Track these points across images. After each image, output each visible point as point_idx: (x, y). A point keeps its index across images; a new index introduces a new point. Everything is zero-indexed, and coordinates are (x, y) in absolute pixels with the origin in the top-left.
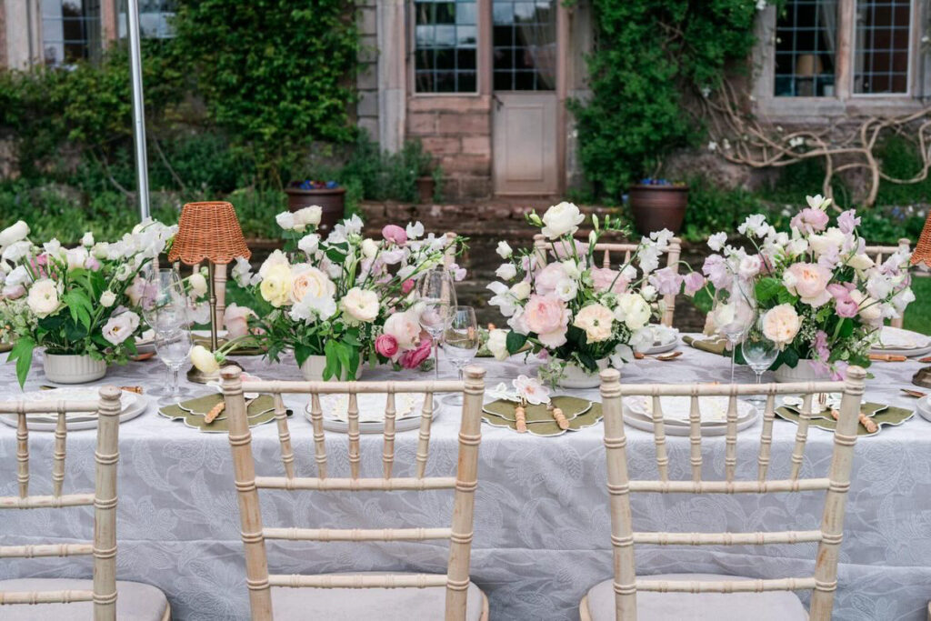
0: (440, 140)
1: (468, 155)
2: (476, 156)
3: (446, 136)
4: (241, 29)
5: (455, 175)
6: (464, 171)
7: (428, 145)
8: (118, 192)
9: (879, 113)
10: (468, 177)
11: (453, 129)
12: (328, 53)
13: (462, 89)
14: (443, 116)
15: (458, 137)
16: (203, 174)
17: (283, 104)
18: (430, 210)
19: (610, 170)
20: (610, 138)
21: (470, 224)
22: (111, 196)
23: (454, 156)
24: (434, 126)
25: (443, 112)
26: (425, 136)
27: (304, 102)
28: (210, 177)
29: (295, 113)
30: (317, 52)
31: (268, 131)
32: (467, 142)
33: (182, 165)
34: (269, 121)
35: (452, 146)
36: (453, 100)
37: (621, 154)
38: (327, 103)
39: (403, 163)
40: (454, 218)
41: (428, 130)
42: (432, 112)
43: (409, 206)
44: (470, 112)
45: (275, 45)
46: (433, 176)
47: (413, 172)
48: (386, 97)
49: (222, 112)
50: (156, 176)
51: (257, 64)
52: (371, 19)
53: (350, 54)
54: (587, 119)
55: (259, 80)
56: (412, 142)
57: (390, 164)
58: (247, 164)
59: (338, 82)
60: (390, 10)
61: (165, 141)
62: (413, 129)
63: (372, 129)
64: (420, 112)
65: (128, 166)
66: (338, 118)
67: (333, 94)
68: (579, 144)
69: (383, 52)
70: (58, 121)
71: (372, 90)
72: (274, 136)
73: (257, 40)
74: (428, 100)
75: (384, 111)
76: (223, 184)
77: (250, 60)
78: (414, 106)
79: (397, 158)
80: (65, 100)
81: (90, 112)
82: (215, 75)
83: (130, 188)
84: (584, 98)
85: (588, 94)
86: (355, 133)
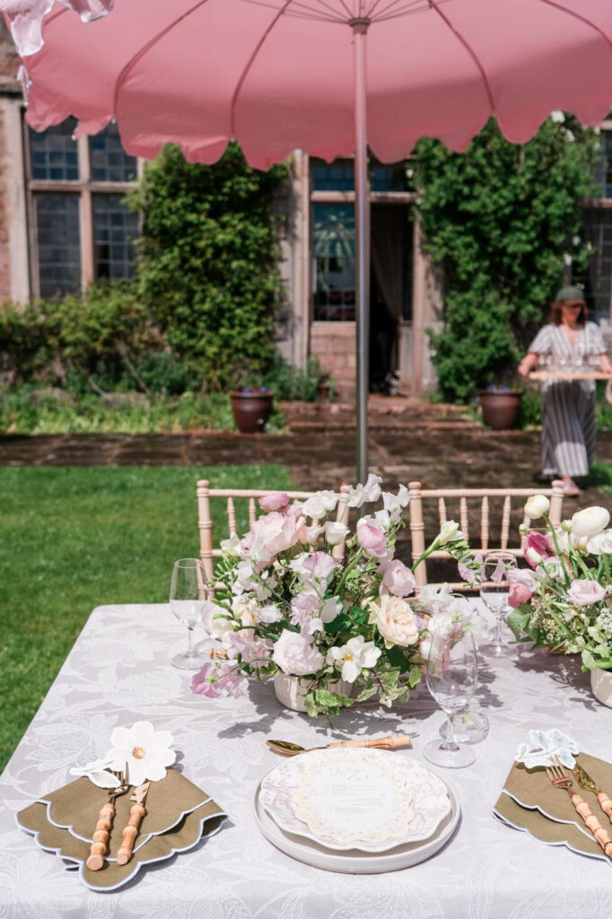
0: (332, 357)
1: (351, 368)
3: (335, 354)
4: (190, 275)
5: (343, 383)
6: (348, 379)
7: (323, 361)
8: (98, 394)
10: (352, 384)
11: (341, 349)
12: (254, 293)
13: (346, 320)
14: (335, 340)
15: (345, 354)
16: (162, 381)
17: (223, 331)
18: (329, 409)
19: (460, 381)
20: (461, 356)
22: (94, 398)
23: (342, 368)
24: (327, 347)
25: (333, 337)
26: (321, 354)
27: (238, 329)
28: (168, 384)
29: (231, 337)
30: (247, 291)
31: (211, 350)
32: (351, 359)
33: (145, 374)
34: (210, 342)
35: (340, 361)
36: (341, 327)
37: (469, 369)
38: (255, 330)
39: (305, 374)
40: (348, 414)
41: (322, 349)
42: (326, 337)
43: (315, 405)
44: (353, 337)
45: (215, 286)
46: (328, 384)
47: (314, 381)
48: (294, 326)
49: (178, 335)
50: (125, 382)
51: (203, 301)
52: (284, 268)
53: (270, 295)
54: (443, 343)
55: (204, 313)
56: (313, 358)
57: (297, 375)
58: (194, 374)
59: (262, 314)
60: (298, 262)
61: (133, 356)
62: (314, 349)
63: (284, 349)
64: (317, 337)
65: (106, 375)
66: (262, 340)
67: (258, 323)
68: (436, 361)
69: (293, 292)
70: (53, 341)
71: (284, 320)
72: (215, 354)
73: (201, 282)
74: (322, 328)
75: (292, 335)
76: (177, 389)
77: (197, 297)
78: (314, 332)
79: (301, 371)
80: (59, 325)
81: (81, 335)
82: (172, 308)
83: (107, 391)
84: (438, 328)
85: (441, 324)
86: (272, 352)
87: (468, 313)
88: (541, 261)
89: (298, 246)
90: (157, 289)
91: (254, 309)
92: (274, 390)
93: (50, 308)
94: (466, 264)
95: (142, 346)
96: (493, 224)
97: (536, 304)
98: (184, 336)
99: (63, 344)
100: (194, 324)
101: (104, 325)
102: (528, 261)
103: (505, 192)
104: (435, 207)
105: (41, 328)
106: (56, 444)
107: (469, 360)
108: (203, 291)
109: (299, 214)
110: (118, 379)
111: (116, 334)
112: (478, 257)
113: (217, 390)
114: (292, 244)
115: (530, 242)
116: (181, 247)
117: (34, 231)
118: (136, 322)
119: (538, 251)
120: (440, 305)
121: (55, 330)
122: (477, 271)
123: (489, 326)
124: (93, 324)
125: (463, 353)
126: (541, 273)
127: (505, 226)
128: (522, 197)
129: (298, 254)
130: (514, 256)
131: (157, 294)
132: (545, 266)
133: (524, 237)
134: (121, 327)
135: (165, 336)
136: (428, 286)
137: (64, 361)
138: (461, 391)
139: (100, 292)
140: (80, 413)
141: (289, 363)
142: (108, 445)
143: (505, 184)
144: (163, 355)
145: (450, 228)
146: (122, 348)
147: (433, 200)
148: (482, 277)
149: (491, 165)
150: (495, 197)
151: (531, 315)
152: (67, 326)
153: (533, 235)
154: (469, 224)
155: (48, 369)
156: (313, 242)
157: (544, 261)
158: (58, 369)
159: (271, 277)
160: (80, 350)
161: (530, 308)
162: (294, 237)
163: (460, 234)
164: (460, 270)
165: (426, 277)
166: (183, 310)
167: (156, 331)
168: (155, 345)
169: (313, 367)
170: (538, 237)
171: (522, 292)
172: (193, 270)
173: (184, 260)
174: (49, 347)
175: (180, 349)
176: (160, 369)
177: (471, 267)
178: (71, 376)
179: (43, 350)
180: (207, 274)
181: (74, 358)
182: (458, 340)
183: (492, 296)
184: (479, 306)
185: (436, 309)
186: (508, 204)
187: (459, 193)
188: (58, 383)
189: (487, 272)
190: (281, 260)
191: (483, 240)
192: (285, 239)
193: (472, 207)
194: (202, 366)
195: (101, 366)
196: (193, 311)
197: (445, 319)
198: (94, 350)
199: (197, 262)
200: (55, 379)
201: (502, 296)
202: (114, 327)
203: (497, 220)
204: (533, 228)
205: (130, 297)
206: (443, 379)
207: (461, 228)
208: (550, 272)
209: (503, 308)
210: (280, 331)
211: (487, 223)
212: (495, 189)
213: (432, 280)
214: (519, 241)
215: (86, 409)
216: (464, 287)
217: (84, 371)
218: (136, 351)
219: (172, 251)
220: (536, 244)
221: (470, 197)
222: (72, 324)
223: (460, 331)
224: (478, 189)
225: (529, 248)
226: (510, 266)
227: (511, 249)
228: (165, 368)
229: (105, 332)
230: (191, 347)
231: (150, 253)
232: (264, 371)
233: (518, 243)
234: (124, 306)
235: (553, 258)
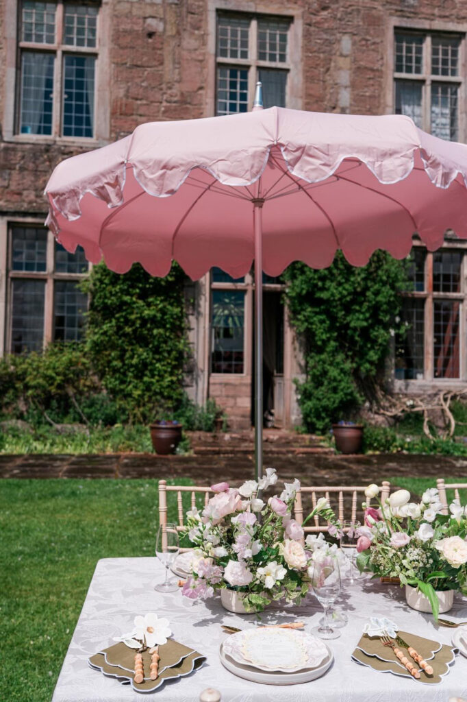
0: (225, 399)
1: (240, 407)
2: (243, 407)
3: (227, 396)
4: (123, 338)
5: (233, 418)
6: (236, 415)
7: (218, 401)
8: (51, 425)
9: (448, 389)
10: (239, 419)
11: (231, 393)
12: (169, 352)
13: (236, 372)
14: (227, 387)
15: (234, 397)
16: (99, 416)
17: (146, 379)
18: (223, 437)
19: (319, 417)
20: (319, 399)
21: (246, 444)
22: (47, 427)
23: (232, 407)
24: (221, 391)
25: (226, 384)
26: (217, 396)
27: (157, 378)
28: (103, 417)
29: (152, 383)
30: (164, 351)
31: (137, 393)
32: (239, 400)
33: (87, 410)
34: (136, 387)
35: (231, 402)
36: (232, 378)
37: (325, 409)
38: (169, 379)
39: (205, 411)
40: (237, 441)
41: (218, 393)
42: (220, 384)
43: (212, 434)
44: (241, 385)
45: (141, 347)
46: (222, 418)
47: (212, 416)
48: (198, 376)
49: (112, 382)
50: (71, 416)
51: (132, 357)
52: (191, 335)
53: (181, 353)
54: (306, 389)
55: (132, 366)
56: (211, 399)
57: (200, 412)
58: (123, 410)
59: (175, 367)
60: (201, 330)
61: (78, 397)
62: (211, 393)
63: (190, 392)
64: (214, 384)
65: (57, 410)
66: (174, 386)
67: (172, 374)
68: (301, 403)
69: (197, 352)
70: (19, 385)
71: (190, 371)
72: (139, 396)
73: (132, 344)
74: (218, 378)
75: (197, 383)
76: (110, 421)
77: (128, 355)
78: (212, 381)
79: (203, 408)
80: (25, 373)
81: (41, 381)
82: (109, 362)
83: (58, 422)
84: (302, 379)
85: (304, 376)
86: (181, 394)
87: (323, 368)
88: (374, 334)
89: (201, 319)
90: (98, 348)
91: (168, 364)
92: (182, 423)
93: (18, 360)
94: (321, 335)
95: (86, 389)
96: (339, 308)
97: (371, 363)
98: (117, 382)
99: (27, 387)
100: (124, 374)
101: (58, 374)
102: (365, 332)
103: (347, 286)
104: (299, 295)
105: (10, 375)
106: (19, 462)
107: (325, 402)
108: (132, 350)
109: (203, 298)
110: (66, 413)
111: (67, 381)
112: (330, 329)
113: (140, 423)
114: (197, 319)
115: (366, 320)
116: (118, 319)
117: (10, 307)
118: (81, 372)
119: (371, 326)
120: (303, 363)
121: (21, 377)
122: (329, 339)
123: (339, 378)
124: (50, 372)
125: (321, 397)
126: (374, 342)
127: (348, 309)
128: (359, 289)
129: (201, 325)
130: (355, 329)
131: (98, 352)
132: (377, 337)
133: (361, 316)
134: (71, 375)
135: (103, 383)
136: (295, 349)
137: (26, 400)
138: (320, 425)
139: (56, 350)
140: (37, 439)
141: (193, 403)
142: (58, 463)
143: (347, 280)
144: (100, 396)
145: (309, 309)
146: (71, 391)
147: (298, 290)
148: (333, 343)
149: (337, 268)
150: (340, 289)
151: (368, 371)
152: (31, 374)
153: (368, 315)
154: (322, 307)
155: (14, 405)
156: (212, 316)
157: (375, 333)
158: (22, 406)
159: (182, 341)
160: (39, 392)
161: (367, 365)
162: (199, 313)
163: (316, 313)
164: (317, 338)
165: (293, 343)
166: (117, 363)
167: (96, 378)
168: (95, 389)
169: (211, 406)
170: (371, 317)
171: (361, 354)
172: (125, 335)
173: (119, 328)
174: (16, 389)
175: (113, 391)
176: (98, 407)
177: (324, 337)
178: (30, 411)
179: (11, 391)
180: (135, 338)
181: (33, 397)
182: (317, 388)
183: (340, 357)
184: (331, 364)
185: (300, 365)
186: (349, 294)
187: (316, 285)
188: (20, 416)
189: (335, 340)
190: (190, 329)
191: (333, 318)
192: (192, 314)
193: (324, 295)
194: (129, 405)
195: (54, 403)
196: (124, 364)
197: (307, 373)
198: (50, 392)
199: (128, 330)
200: (18, 413)
201: (347, 357)
202: (65, 375)
203: (341, 304)
204: (368, 310)
205: (79, 354)
206: (306, 416)
207: (317, 310)
208: (380, 341)
209: (348, 365)
210: (187, 380)
211: (335, 307)
212: (340, 284)
213: (297, 345)
214: (358, 319)
215: (41, 436)
216: (320, 350)
217: (41, 408)
218: (81, 393)
219: (111, 322)
220: (370, 321)
221: (323, 289)
222: (35, 373)
223: (318, 381)
224: (328, 284)
225: (365, 324)
226: (352, 337)
227: (352, 325)
228: (102, 405)
229: (59, 379)
230: (122, 390)
231: (94, 322)
232: (175, 409)
233: (357, 321)
234: (74, 360)
235: (382, 331)
